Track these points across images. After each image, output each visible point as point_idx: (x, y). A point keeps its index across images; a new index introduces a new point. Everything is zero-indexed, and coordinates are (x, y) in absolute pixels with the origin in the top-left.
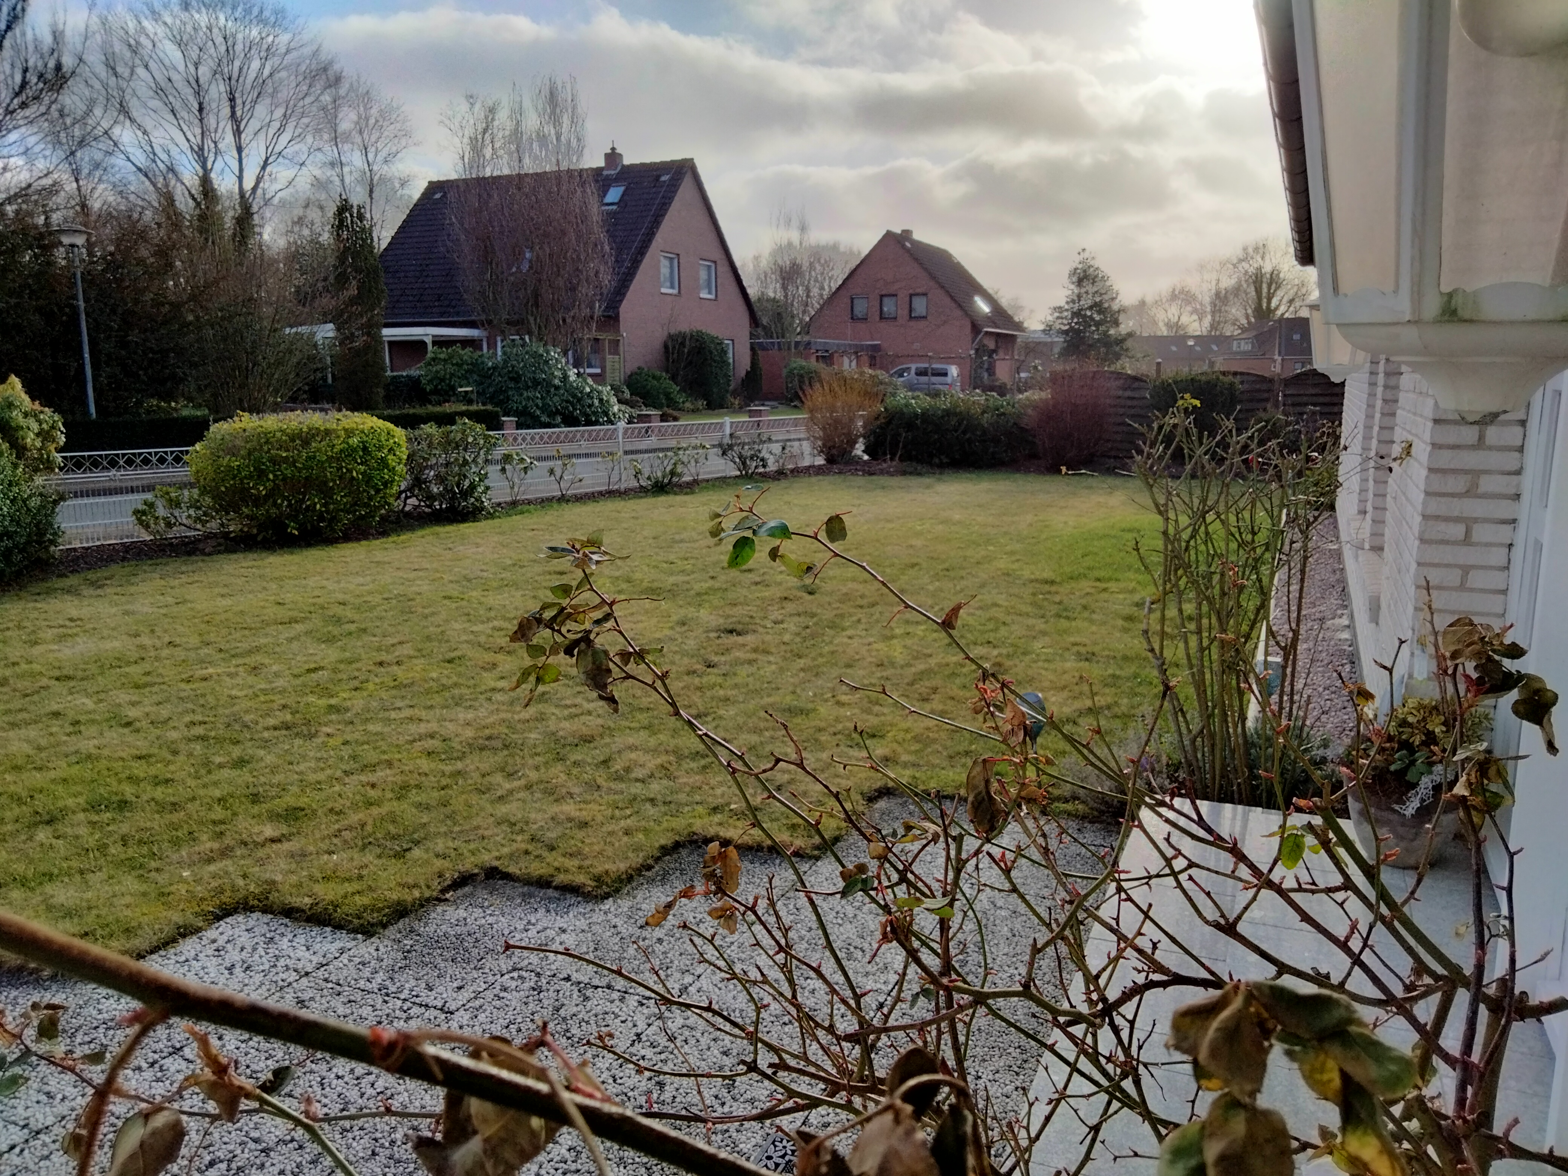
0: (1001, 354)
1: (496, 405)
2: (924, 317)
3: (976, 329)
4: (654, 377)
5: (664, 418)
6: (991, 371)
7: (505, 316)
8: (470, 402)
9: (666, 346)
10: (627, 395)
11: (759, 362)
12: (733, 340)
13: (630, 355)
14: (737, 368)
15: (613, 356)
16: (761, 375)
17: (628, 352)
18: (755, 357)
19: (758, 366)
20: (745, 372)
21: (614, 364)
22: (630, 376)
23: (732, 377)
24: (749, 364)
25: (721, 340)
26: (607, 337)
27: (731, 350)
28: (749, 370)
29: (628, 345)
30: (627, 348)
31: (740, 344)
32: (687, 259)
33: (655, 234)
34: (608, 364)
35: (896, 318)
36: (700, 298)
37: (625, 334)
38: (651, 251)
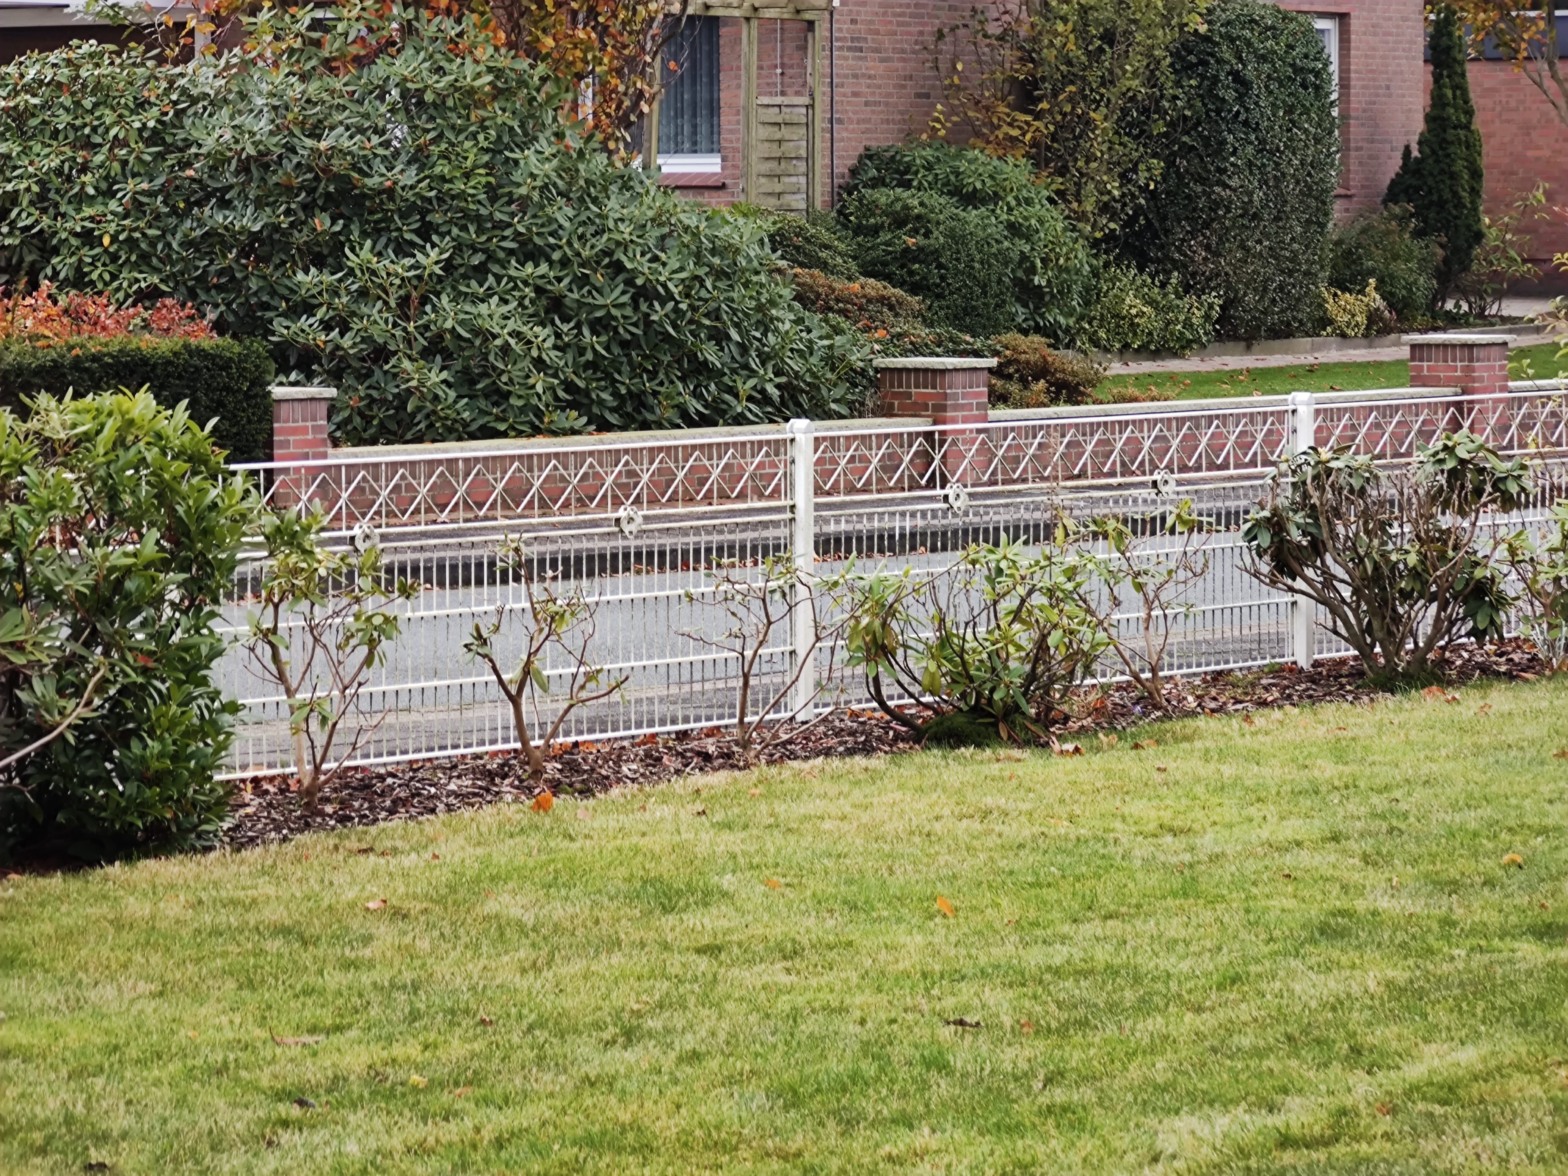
11: (1470, 113)
12: (1343, 18)
13: (855, 94)
14: (1358, 149)
15: (778, 100)
16: (1476, 174)
17: (846, 76)
18: (1449, 93)
19: (1462, 133)
20: (1394, 165)
21: (785, 132)
22: (856, 187)
23: (1340, 191)
24: (1419, 125)
25: (1292, 20)
26: (756, 9)
27: (1334, 68)
28: (1415, 153)
29: (850, 49)
30: (846, 58)
31: (1375, 34)
34: (757, 132)
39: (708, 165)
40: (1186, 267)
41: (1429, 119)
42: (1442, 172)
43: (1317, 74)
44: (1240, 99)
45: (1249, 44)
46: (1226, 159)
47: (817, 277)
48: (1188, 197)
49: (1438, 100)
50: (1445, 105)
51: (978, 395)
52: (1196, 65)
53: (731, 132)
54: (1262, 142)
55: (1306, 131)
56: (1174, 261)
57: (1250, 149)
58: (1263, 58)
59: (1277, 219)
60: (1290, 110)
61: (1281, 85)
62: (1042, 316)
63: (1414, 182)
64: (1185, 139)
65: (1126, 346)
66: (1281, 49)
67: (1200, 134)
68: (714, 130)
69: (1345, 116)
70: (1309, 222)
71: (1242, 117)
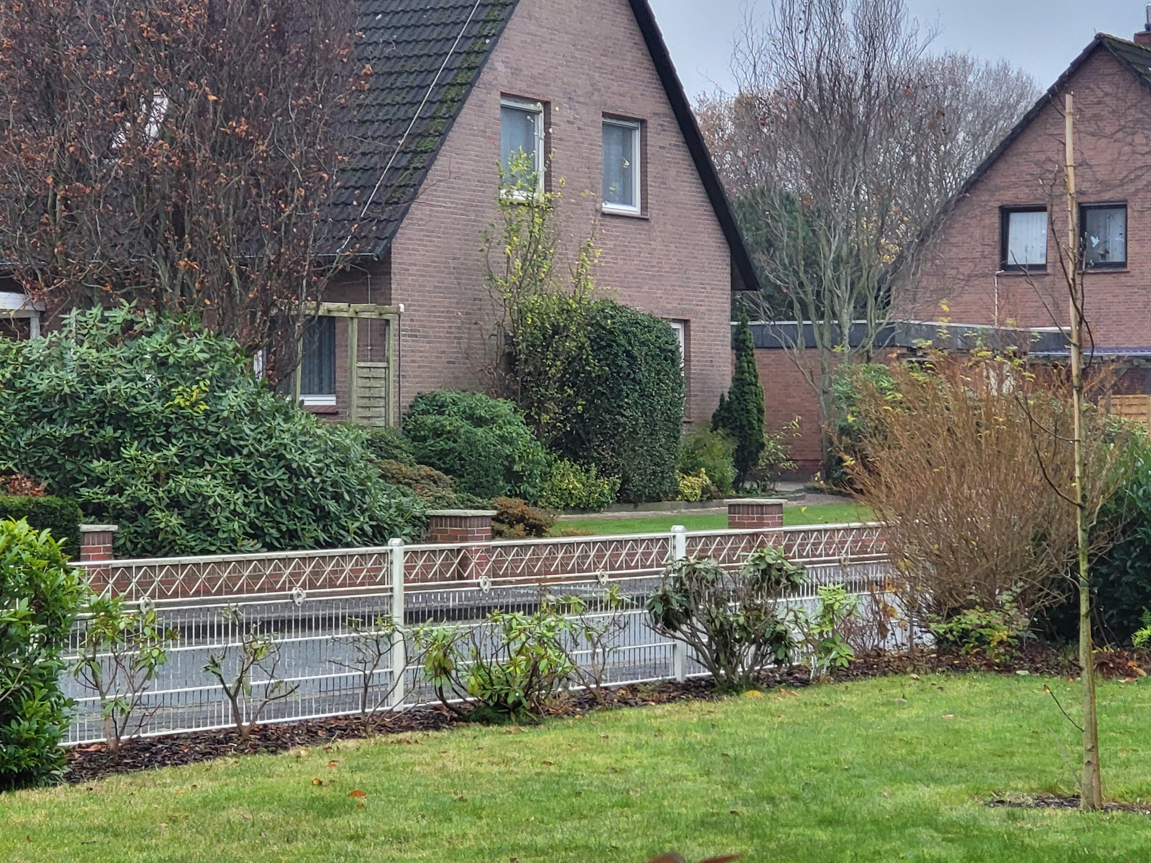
11: (756, 377)
12: (686, 323)
13: (413, 361)
14: (696, 396)
15: (369, 364)
16: (760, 411)
17: (408, 351)
18: (745, 365)
19: (753, 388)
20: (715, 405)
21: (373, 383)
22: (413, 414)
23: (685, 419)
24: (728, 383)
25: (658, 322)
26: (356, 313)
27: (682, 349)
28: (727, 399)
29: (409, 336)
30: (407, 341)
31: (704, 332)
32: (570, 114)
33: (489, 52)
34: (357, 382)
35: (1124, 265)
36: (604, 214)
37: (402, 306)
38: (477, 94)
39: (328, 401)
40: (600, 460)
41: (735, 380)
42: (742, 409)
43: (673, 352)
44: (630, 366)
45: (635, 336)
46: (622, 400)
47: (393, 465)
48: (601, 421)
49: (739, 370)
50: (743, 373)
51: (485, 531)
52: (605, 347)
53: (343, 382)
54: (643, 390)
55: (667, 385)
56: (593, 457)
57: (636, 394)
58: (643, 344)
59: (651, 434)
60: (658, 373)
61: (653, 359)
62: (519, 487)
63: (726, 415)
64: (600, 388)
65: (567, 505)
66: (653, 339)
67: (608, 386)
68: (332, 380)
69: (688, 378)
70: (669, 436)
71: (632, 376)
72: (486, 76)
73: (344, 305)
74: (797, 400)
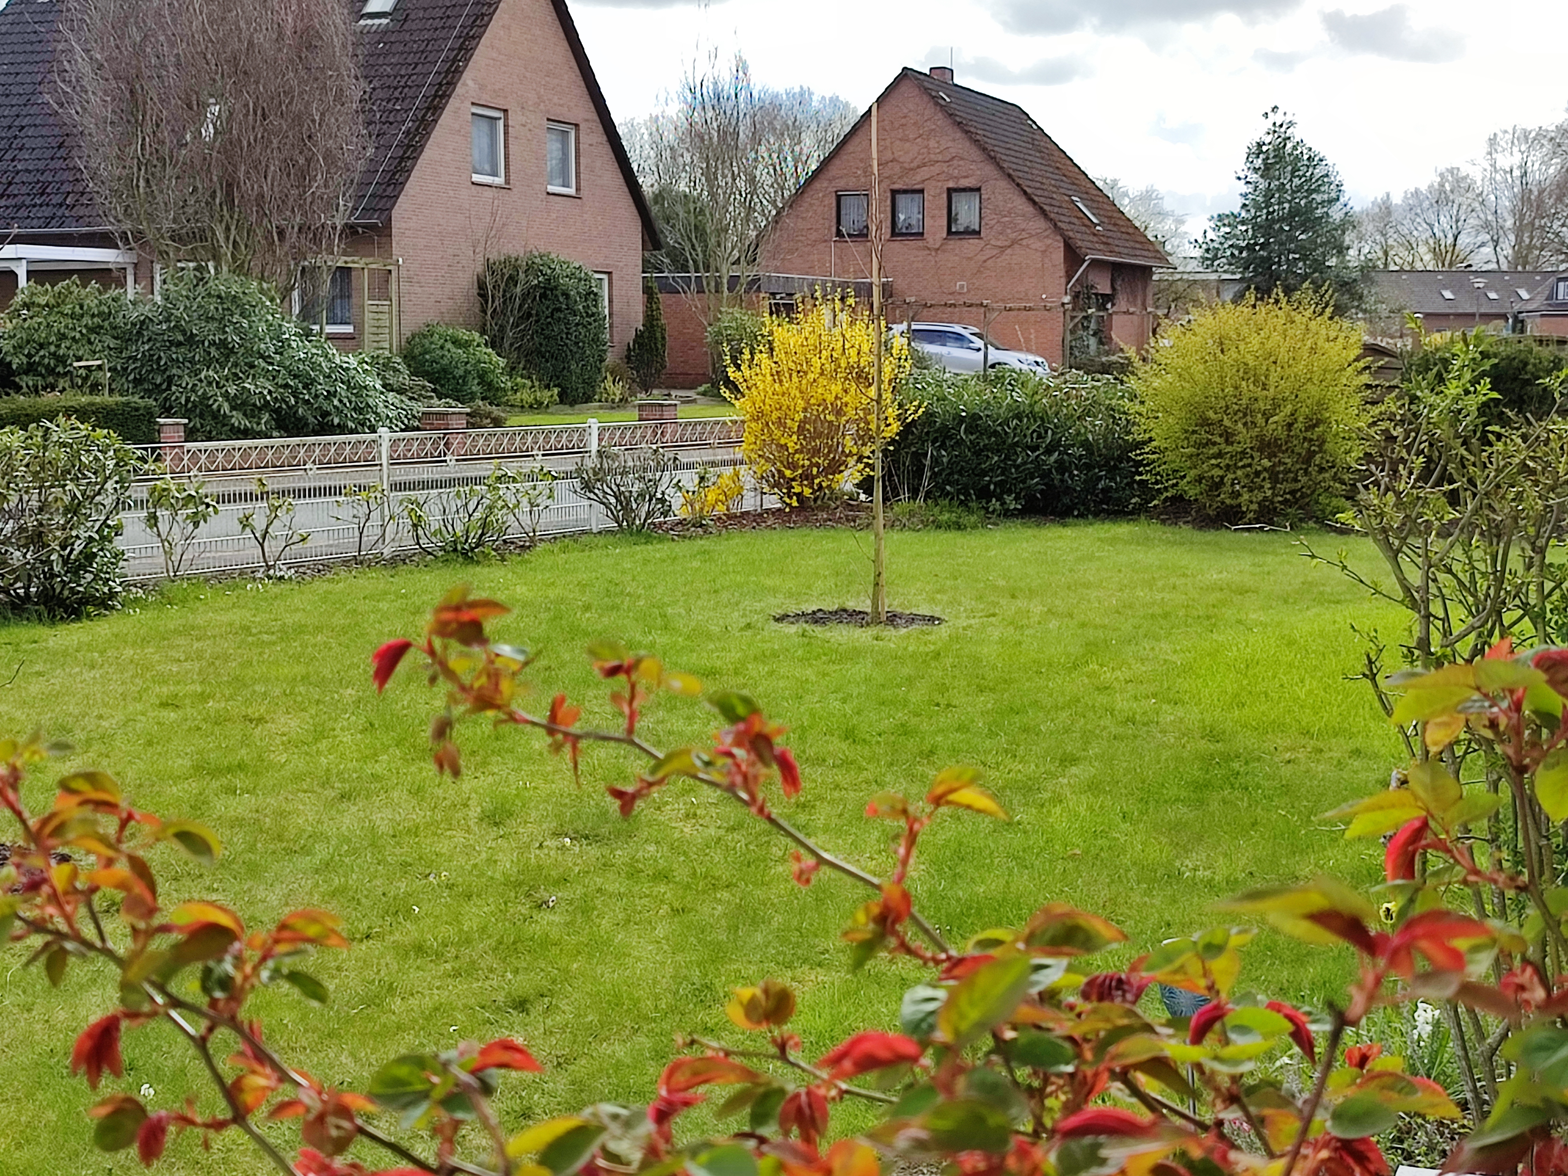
0: (1122, 303)
1: (149, 393)
2: (977, 233)
3: (1073, 257)
4: (456, 342)
5: (474, 420)
6: (1103, 336)
7: (167, 225)
8: (95, 388)
9: (481, 285)
10: (405, 378)
11: (660, 314)
12: (609, 274)
13: (410, 301)
14: (617, 327)
15: (377, 302)
16: (664, 338)
17: (406, 293)
18: (652, 305)
19: (658, 322)
20: (631, 334)
21: (380, 316)
22: (410, 344)
23: (610, 344)
24: (641, 318)
26: (366, 264)
27: (606, 293)
28: (640, 329)
29: (407, 282)
30: (405, 286)
31: (622, 281)
32: (523, 120)
33: (462, 72)
34: (368, 316)
35: (922, 234)
36: (548, 193)
37: (401, 260)
38: (453, 104)
39: (349, 329)
41: (645, 316)
42: (651, 338)
49: (648, 308)
50: (651, 311)
51: (463, 423)
53: (358, 315)
63: (640, 341)
68: (350, 314)
72: (459, 89)
73: (356, 259)
74: (691, 331)
